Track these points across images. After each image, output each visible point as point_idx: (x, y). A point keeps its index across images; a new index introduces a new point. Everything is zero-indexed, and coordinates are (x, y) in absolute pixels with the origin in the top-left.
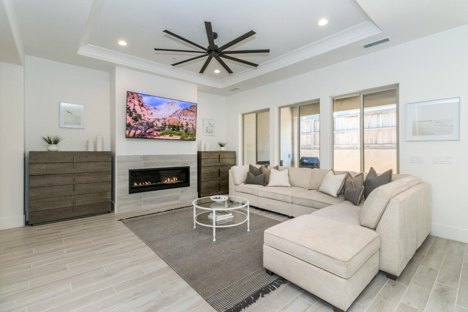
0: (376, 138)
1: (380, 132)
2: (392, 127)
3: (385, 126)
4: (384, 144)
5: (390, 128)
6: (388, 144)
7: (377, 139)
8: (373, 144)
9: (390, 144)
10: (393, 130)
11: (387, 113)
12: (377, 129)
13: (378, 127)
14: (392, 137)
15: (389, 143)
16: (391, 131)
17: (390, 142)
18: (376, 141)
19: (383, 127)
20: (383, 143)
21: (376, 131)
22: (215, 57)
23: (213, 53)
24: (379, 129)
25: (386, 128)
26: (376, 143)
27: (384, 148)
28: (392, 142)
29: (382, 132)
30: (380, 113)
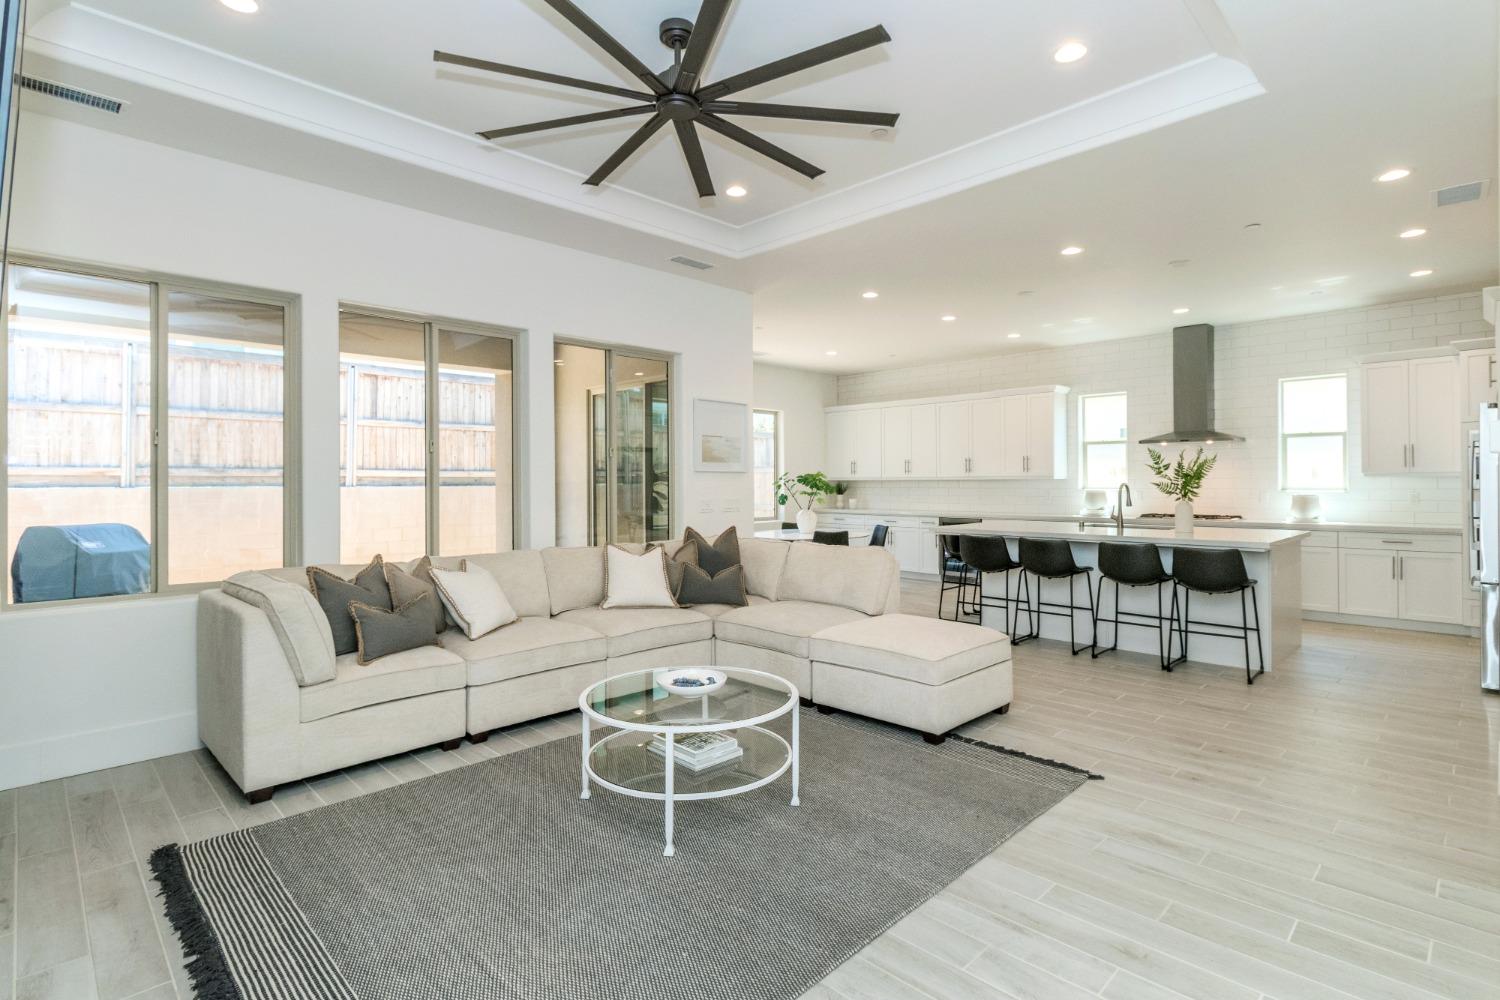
0: (195, 445)
1: (212, 428)
2: (253, 412)
3: (231, 405)
4: (224, 467)
5: (249, 417)
6: (238, 467)
7: (199, 449)
8: (183, 467)
9: (244, 467)
10: (258, 424)
11: (238, 365)
12: (203, 414)
13: (206, 409)
14: (251, 446)
15: (241, 465)
16: (251, 425)
17: (245, 460)
18: (195, 458)
19: (221, 410)
20: (221, 463)
21: (195, 422)
22: (675, 122)
23: (678, 101)
24: (212, 415)
25: (234, 416)
26: (197, 465)
27: (223, 482)
28: (251, 460)
29: (219, 426)
30: (212, 361)
